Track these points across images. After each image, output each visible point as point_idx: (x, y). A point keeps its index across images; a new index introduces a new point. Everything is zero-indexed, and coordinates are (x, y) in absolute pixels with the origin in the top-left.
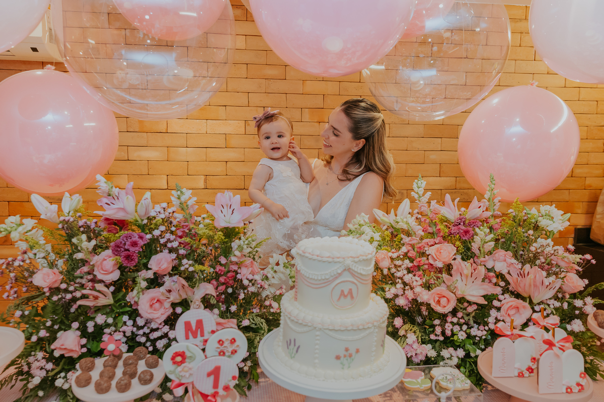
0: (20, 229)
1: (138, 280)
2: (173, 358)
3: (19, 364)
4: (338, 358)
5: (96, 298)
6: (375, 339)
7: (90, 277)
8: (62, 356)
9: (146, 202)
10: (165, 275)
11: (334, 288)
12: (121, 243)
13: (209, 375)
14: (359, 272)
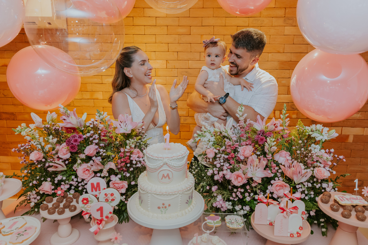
0: (26, 130)
1: (78, 159)
2: (83, 201)
3: (26, 195)
4: (159, 208)
5: (57, 167)
6: (180, 200)
7: (57, 156)
8: (44, 193)
9: (79, 120)
10: (93, 156)
11: (159, 173)
12: (70, 140)
13: (98, 210)
14: (172, 165)
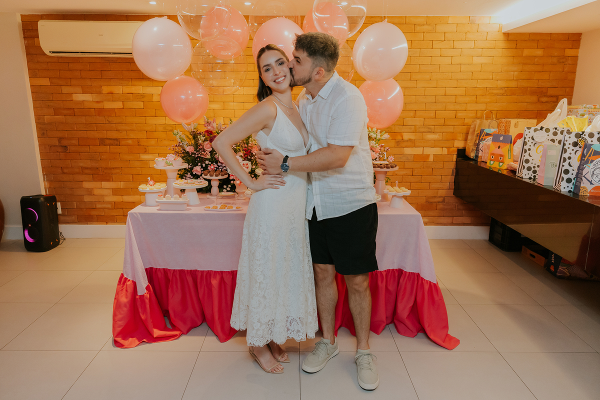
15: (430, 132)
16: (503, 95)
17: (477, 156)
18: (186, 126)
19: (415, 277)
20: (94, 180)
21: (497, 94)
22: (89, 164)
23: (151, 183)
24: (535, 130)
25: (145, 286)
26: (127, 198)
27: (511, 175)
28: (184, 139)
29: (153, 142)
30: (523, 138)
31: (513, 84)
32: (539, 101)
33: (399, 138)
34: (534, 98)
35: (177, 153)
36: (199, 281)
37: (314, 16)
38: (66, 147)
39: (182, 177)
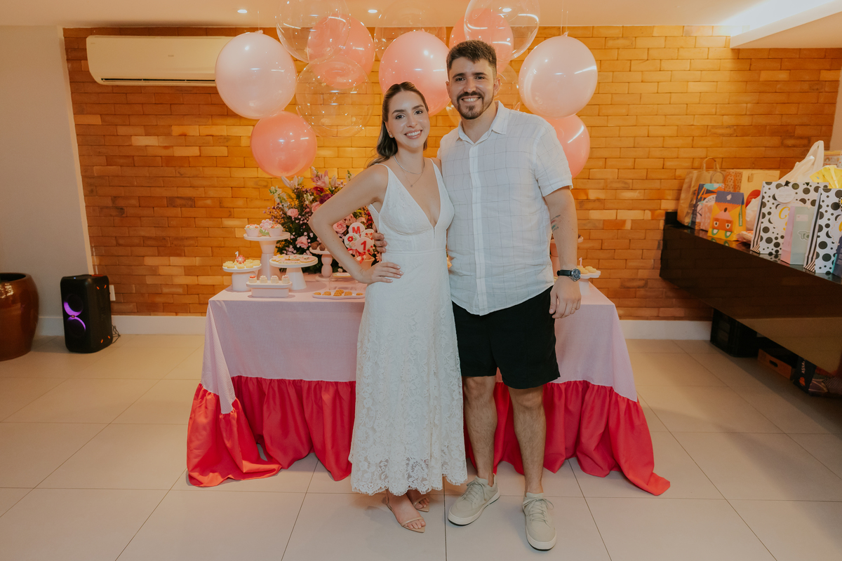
15: (627, 189)
16: (731, 135)
17: (693, 223)
18: (288, 181)
19: (606, 392)
20: (159, 255)
21: (723, 135)
22: (152, 232)
23: (240, 259)
24: (778, 186)
25: (231, 401)
26: (204, 280)
27: (742, 249)
28: (284, 199)
29: (240, 202)
30: (759, 198)
31: (746, 121)
32: (783, 145)
33: (583, 197)
34: (775, 141)
35: (275, 217)
36: (305, 395)
37: (466, 29)
38: (122, 209)
39: (281, 250)
